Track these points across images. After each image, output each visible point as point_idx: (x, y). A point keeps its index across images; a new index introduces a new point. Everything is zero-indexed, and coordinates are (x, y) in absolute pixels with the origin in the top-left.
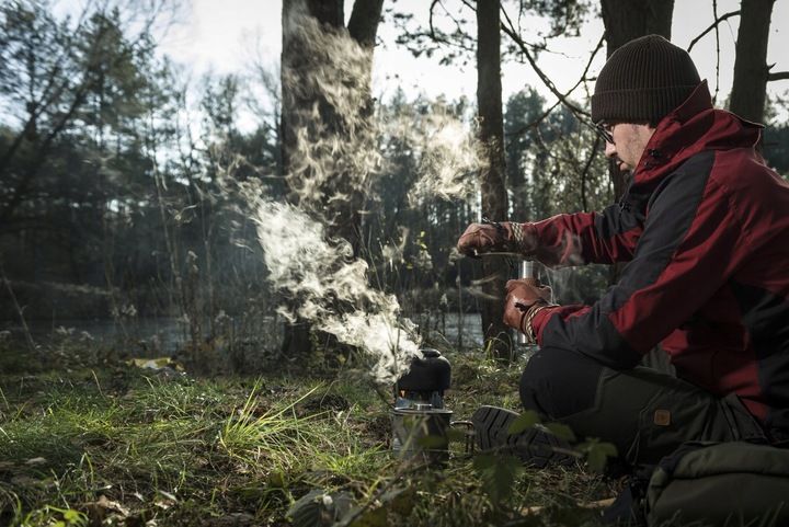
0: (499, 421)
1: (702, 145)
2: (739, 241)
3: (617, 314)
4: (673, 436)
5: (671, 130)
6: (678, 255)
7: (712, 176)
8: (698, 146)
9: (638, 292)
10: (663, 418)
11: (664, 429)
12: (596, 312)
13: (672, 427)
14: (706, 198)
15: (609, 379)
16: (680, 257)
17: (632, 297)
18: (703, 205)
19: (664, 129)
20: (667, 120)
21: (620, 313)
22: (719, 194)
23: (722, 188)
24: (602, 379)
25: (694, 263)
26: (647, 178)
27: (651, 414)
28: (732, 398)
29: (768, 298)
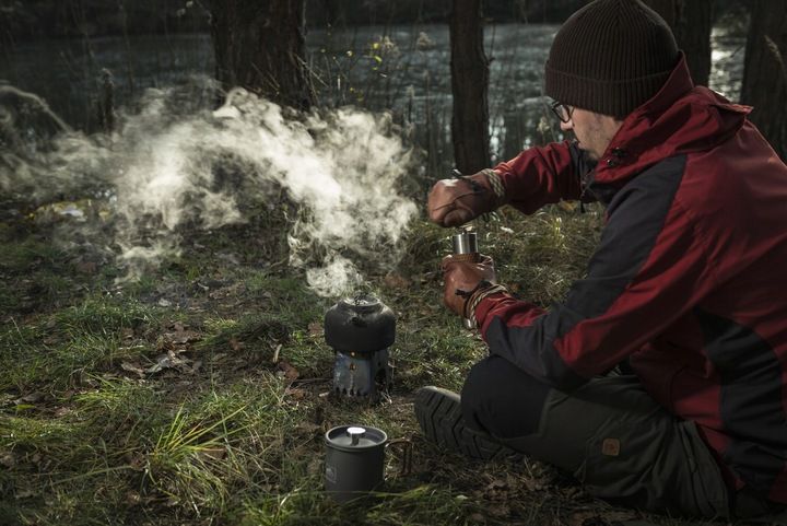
0: (443, 408)
1: (673, 148)
2: (703, 274)
3: (563, 343)
4: (623, 465)
5: (639, 129)
6: (633, 285)
7: (679, 197)
8: (668, 148)
9: (586, 321)
10: (612, 447)
11: (613, 459)
12: (540, 331)
13: (622, 457)
14: (669, 224)
15: (554, 406)
16: (635, 288)
17: (580, 325)
18: (665, 232)
19: (631, 128)
20: (635, 115)
21: (566, 342)
22: (684, 221)
23: (688, 213)
24: (548, 404)
25: (652, 295)
26: (610, 178)
27: (600, 443)
28: (690, 425)
29: (735, 331)
